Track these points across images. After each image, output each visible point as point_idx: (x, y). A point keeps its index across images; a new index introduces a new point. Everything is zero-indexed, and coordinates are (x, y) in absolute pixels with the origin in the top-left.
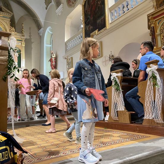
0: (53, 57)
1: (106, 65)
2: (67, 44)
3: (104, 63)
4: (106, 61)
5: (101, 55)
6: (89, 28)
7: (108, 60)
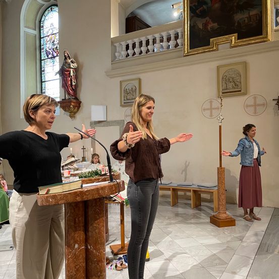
0: (72, 67)
1: (255, 113)
2: (117, 44)
3: (252, 108)
4: (259, 105)
5: (242, 91)
6: (205, 25)
7: (264, 105)
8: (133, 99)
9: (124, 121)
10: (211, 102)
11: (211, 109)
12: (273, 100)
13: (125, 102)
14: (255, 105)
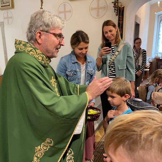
7: (105, 8)
8: (7, 3)
9: (3, 22)
10: (65, 5)
11: (65, 12)
12: (112, 3)
13: (2, 5)
14: (98, 8)
